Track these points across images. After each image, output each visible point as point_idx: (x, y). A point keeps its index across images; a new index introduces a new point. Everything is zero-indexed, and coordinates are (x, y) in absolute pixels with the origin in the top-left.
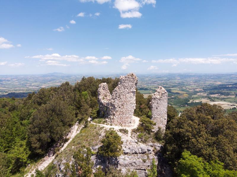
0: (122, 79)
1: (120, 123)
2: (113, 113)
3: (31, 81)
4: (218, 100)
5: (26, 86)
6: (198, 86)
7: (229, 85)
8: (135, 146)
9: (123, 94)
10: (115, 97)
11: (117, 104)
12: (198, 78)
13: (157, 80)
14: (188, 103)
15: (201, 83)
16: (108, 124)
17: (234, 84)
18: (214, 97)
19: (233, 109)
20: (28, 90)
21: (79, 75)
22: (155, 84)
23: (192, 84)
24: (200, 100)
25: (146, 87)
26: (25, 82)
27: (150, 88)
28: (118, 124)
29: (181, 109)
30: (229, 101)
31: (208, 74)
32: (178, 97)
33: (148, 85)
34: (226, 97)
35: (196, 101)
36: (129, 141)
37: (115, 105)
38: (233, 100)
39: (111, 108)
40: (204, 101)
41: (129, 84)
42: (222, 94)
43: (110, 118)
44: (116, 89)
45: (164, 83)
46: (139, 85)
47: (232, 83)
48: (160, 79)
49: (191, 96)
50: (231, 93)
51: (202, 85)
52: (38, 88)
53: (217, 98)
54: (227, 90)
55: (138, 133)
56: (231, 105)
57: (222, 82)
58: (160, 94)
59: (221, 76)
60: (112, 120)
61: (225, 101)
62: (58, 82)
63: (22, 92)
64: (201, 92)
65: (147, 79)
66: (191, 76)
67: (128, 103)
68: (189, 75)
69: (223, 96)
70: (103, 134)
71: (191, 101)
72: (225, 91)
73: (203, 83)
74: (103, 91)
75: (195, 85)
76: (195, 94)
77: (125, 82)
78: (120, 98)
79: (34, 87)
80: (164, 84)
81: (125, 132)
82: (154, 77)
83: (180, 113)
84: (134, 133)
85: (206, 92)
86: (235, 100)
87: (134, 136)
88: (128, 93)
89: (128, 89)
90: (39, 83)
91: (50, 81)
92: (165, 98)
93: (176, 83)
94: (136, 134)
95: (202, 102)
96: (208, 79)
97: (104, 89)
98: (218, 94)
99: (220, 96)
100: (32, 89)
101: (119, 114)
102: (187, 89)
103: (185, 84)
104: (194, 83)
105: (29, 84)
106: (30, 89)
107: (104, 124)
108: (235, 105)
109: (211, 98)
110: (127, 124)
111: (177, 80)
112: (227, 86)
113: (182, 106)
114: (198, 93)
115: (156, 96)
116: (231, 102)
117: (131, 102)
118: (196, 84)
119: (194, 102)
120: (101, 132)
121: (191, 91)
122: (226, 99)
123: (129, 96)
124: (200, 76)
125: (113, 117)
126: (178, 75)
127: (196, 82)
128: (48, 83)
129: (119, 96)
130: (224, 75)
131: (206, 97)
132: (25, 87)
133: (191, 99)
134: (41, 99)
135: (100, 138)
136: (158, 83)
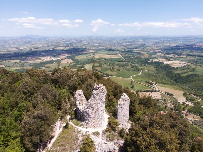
0: (94, 93)
1: (93, 125)
2: (88, 119)
3: (10, 43)
4: (173, 60)
5: (5, 47)
6: (157, 47)
7: (182, 46)
8: (105, 147)
9: (95, 104)
10: (89, 107)
11: (90, 112)
12: (157, 40)
13: (123, 42)
14: (149, 62)
15: (160, 45)
16: (84, 127)
17: (186, 46)
18: (170, 57)
19: (183, 67)
20: (8, 52)
21: (54, 38)
22: (122, 45)
23: (153, 46)
24: (158, 60)
25: (113, 49)
26: (4, 44)
27: (117, 50)
28: (92, 127)
29: (142, 68)
30: (181, 60)
31: (166, 37)
32: (140, 57)
33: (116, 47)
34: (179, 57)
35: (155, 60)
36: (101, 144)
37: (89, 113)
38: (184, 59)
39: (86, 115)
40: (161, 60)
41: (100, 96)
42: (176, 54)
43: (85, 122)
44: (90, 101)
45: (129, 44)
46: (108, 46)
47: (185, 45)
48: (126, 41)
49: (151, 56)
50: (183, 53)
51: (161, 47)
52: (17, 49)
53: (172, 58)
54: (180, 51)
55: (107, 134)
56: (183, 64)
57: (177, 44)
58: (124, 100)
59: (177, 38)
60: (87, 124)
61: (178, 60)
62: (36, 44)
63: (2, 53)
64: (160, 53)
65: (115, 41)
66: (152, 38)
67: (99, 111)
68: (150, 37)
69: (177, 56)
70: (81, 138)
71: (151, 60)
72: (179, 52)
73: (161, 44)
74: (79, 97)
75: (154, 46)
76: (155, 54)
77: (97, 95)
78: (93, 108)
79: (13, 49)
80: (129, 46)
81: (97, 134)
82: (120, 39)
83: (141, 71)
84: (104, 134)
85: (163, 52)
86: (186, 59)
87: (104, 137)
88: (99, 103)
89: (99, 100)
90: (18, 45)
91: (27, 43)
92: (128, 103)
93: (139, 45)
94: (105, 135)
95: (159, 61)
96: (165, 41)
97: (80, 95)
98: (173, 54)
99: (175, 56)
100: (12, 50)
101: (92, 119)
102: (148, 50)
103: (147, 45)
104: (154, 44)
105: (8, 46)
106: (10, 51)
107: (81, 127)
108: (185, 64)
109: (167, 58)
110: (99, 126)
111: (140, 42)
112: (181, 47)
113: (143, 65)
114: (157, 53)
115: (121, 102)
116: (182, 61)
117: (102, 109)
118: (156, 45)
119: (153, 61)
120: (79, 136)
121: (151, 51)
122: (179, 59)
123: (100, 105)
124: (159, 39)
125: (88, 122)
126: (141, 38)
127: (156, 43)
128: (26, 45)
129: (92, 107)
130: (179, 37)
131: (163, 57)
132: (5, 49)
133: (150, 59)
134: (26, 89)
135: (78, 142)
136: (124, 45)
